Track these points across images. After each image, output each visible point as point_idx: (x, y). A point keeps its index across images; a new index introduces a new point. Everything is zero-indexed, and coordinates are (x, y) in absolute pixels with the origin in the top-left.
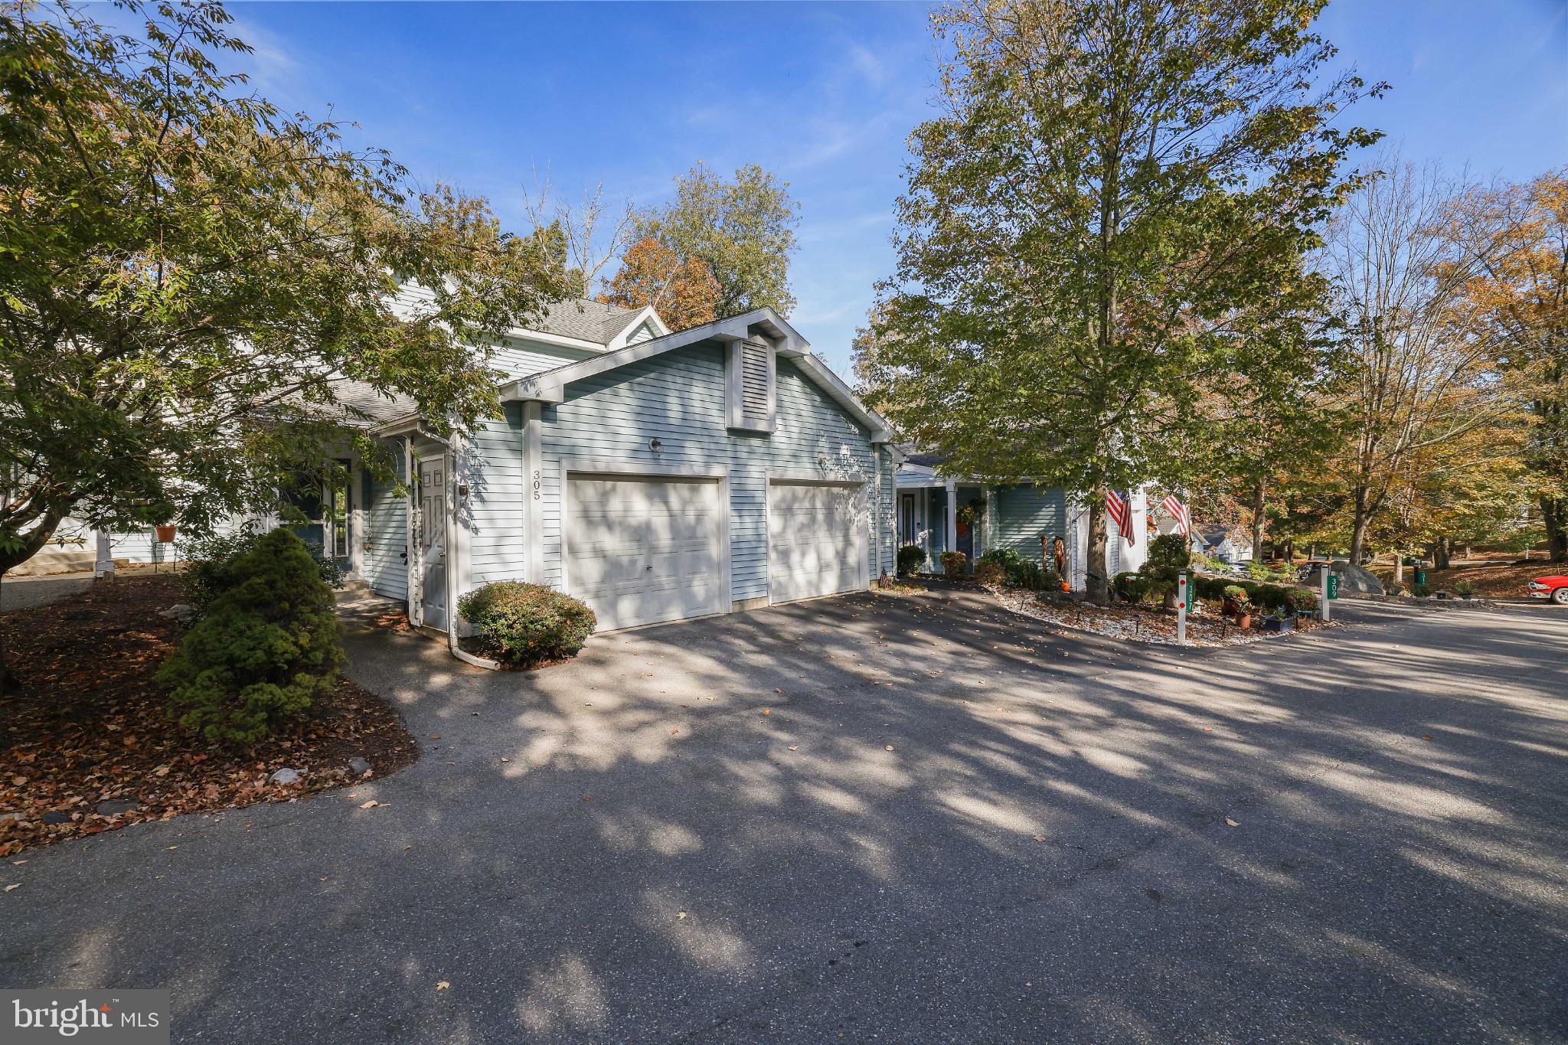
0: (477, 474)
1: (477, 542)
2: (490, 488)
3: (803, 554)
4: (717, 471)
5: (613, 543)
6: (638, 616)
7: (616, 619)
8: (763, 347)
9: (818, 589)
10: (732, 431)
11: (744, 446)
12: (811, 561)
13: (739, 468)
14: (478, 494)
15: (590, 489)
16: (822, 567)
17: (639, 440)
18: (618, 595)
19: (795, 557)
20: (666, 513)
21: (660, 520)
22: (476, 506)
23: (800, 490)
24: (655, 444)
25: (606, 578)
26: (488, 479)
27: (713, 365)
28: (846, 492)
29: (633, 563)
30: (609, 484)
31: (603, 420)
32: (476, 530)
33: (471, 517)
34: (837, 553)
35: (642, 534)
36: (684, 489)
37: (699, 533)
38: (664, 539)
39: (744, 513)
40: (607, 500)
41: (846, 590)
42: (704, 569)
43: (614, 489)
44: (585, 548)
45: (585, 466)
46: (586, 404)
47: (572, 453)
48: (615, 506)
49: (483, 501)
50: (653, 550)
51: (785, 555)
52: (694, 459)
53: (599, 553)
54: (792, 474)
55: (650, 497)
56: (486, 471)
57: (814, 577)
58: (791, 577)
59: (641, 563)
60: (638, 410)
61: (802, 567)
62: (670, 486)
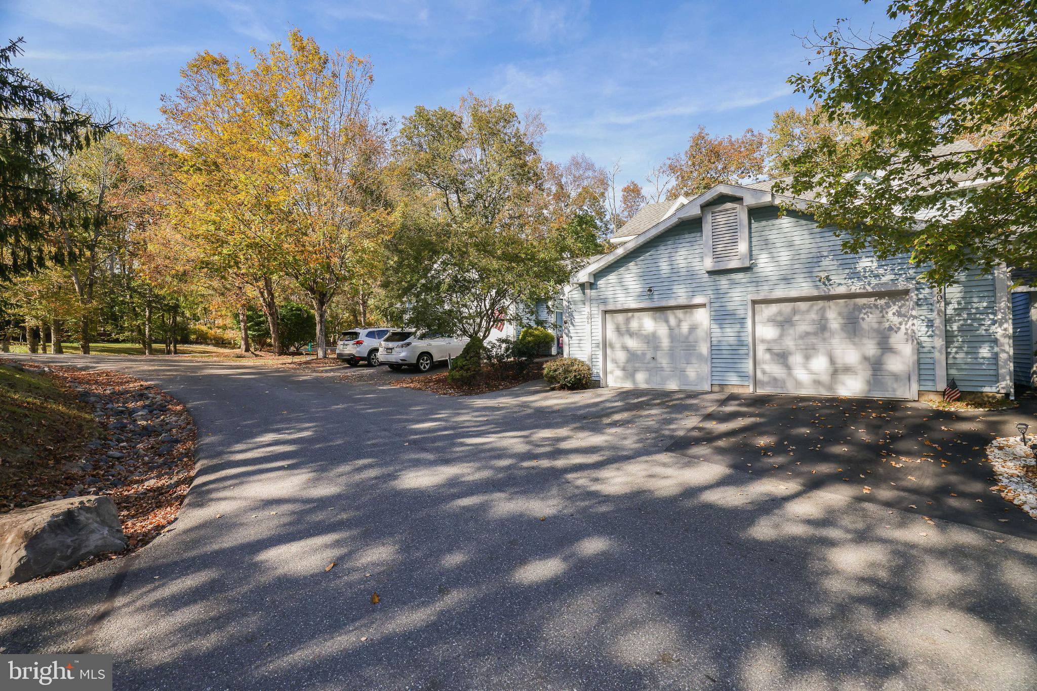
0: (571, 315)
1: (571, 342)
2: (576, 320)
3: (807, 358)
4: (698, 300)
5: (632, 343)
6: (647, 382)
7: (634, 382)
8: (734, 209)
9: (830, 388)
10: (711, 273)
11: (724, 281)
12: (820, 364)
13: (719, 295)
14: (572, 323)
15: (620, 318)
16: (837, 370)
17: (641, 290)
18: (636, 370)
19: (796, 359)
20: (667, 328)
21: (662, 331)
22: (571, 328)
23: (802, 305)
24: (650, 290)
25: (628, 361)
26: (575, 317)
27: (693, 235)
28: (882, 302)
29: (644, 354)
30: (630, 314)
31: (621, 282)
32: (571, 337)
33: (569, 331)
34: (866, 359)
35: (652, 340)
36: (680, 313)
37: (691, 339)
38: (665, 343)
39: (725, 326)
40: (629, 322)
41: (877, 395)
42: (694, 361)
43: (633, 316)
44: (618, 346)
45: (611, 307)
46: (612, 278)
47: (604, 301)
48: (634, 325)
49: (573, 325)
50: (657, 348)
51: (782, 357)
52: (681, 295)
53: (625, 348)
54: (779, 293)
55: (655, 319)
56: (574, 314)
57: (825, 378)
58: (790, 374)
59: (649, 356)
60: (641, 274)
61: (805, 367)
62: (669, 312)
